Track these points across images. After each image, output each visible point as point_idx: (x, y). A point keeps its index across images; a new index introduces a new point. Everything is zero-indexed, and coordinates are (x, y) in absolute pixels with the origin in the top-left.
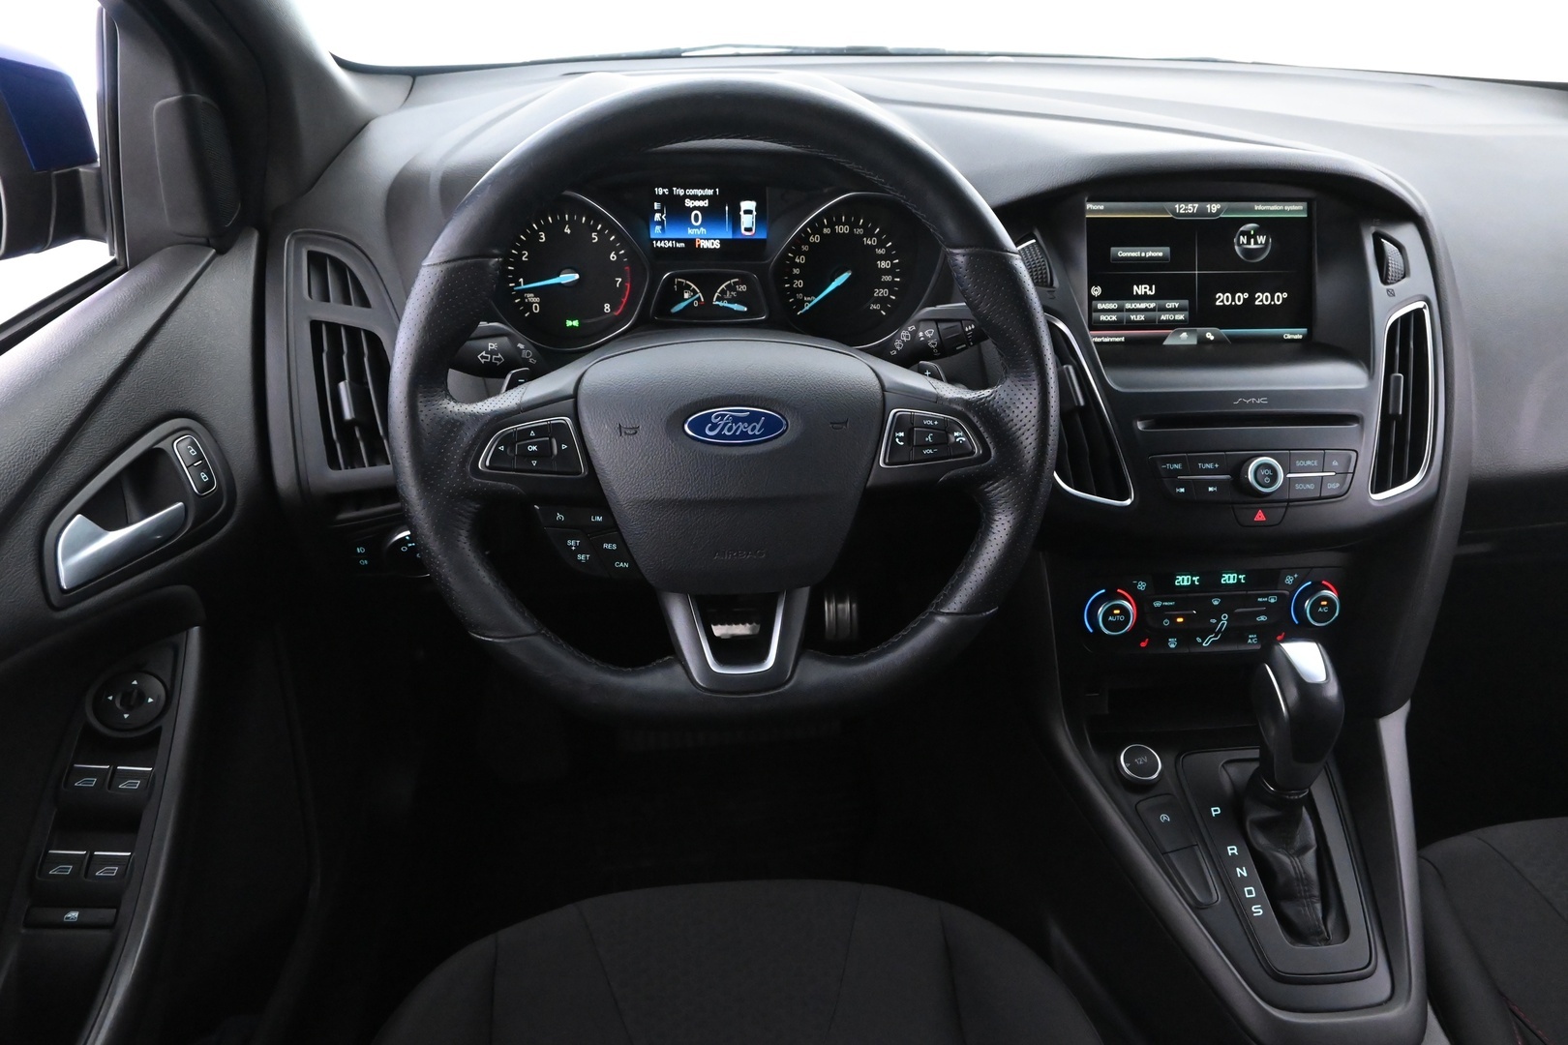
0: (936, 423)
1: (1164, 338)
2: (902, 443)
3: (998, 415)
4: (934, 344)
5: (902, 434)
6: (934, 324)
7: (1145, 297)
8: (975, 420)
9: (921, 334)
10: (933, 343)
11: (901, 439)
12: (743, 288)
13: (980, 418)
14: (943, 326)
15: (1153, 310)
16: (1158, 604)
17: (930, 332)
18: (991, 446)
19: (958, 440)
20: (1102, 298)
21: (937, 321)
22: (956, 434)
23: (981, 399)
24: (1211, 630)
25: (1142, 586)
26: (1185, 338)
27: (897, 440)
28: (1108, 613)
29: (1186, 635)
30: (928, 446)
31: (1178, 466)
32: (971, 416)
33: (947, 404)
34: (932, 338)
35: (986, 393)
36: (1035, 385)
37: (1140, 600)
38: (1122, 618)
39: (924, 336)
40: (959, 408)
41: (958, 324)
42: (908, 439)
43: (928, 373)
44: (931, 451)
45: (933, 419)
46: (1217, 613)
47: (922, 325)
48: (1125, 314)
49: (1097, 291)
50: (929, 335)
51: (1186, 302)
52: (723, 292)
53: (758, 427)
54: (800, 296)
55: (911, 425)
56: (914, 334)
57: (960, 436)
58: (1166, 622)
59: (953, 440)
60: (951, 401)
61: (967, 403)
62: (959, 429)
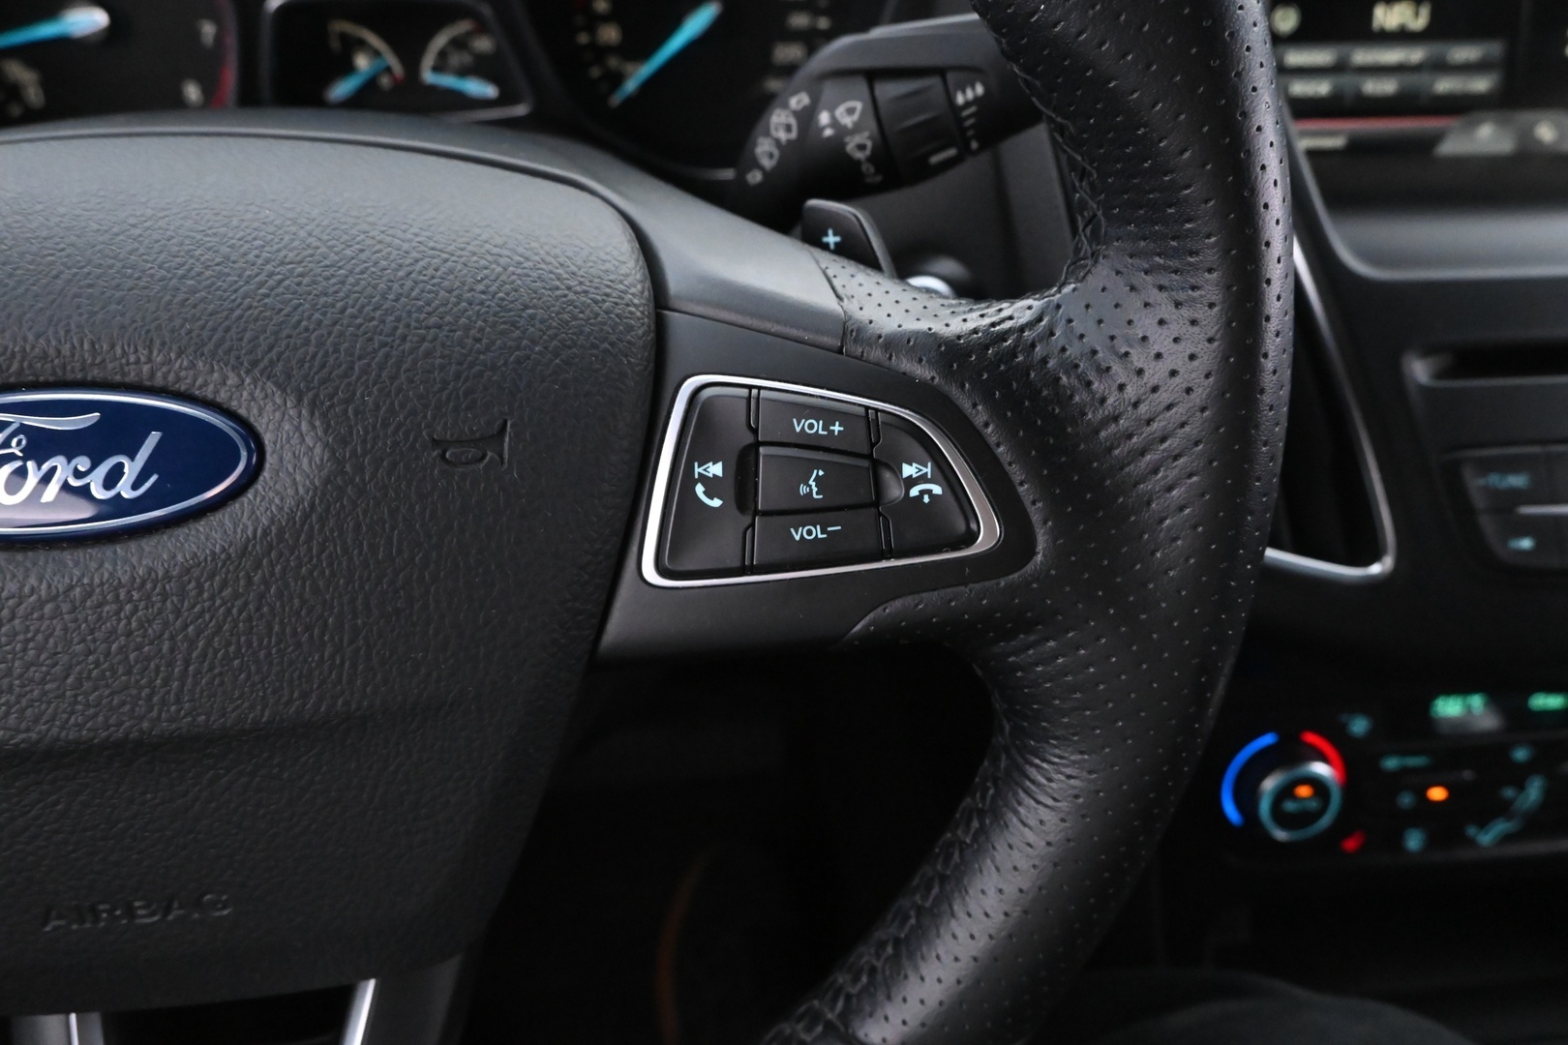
0: (837, 428)
1: (1435, 139)
2: (716, 503)
3: (1063, 398)
4: (861, 147)
5: (716, 469)
6: (861, 86)
7: (1402, 36)
8: (980, 416)
9: (824, 118)
10: (859, 145)
11: (713, 486)
12: (483, 44)
13: (997, 411)
14: (888, 90)
15: (1417, 68)
16: (1391, 763)
17: (850, 111)
18: (1035, 513)
19: (914, 492)
20: (1300, 38)
21: (873, 76)
22: (909, 470)
23: (1003, 336)
24: (1504, 809)
25: (1359, 726)
26: (1487, 138)
27: (700, 489)
28: (1286, 792)
29: (1444, 824)
30: (808, 512)
31: (1517, 481)
32: (966, 404)
33: (876, 354)
34: (857, 128)
35: (1020, 311)
36: (1211, 286)
37: (1355, 760)
38: (1314, 805)
39: (835, 123)
40: (923, 372)
41: (934, 82)
42: (742, 485)
43: (831, 239)
44: (817, 532)
45: (827, 414)
46: (1519, 776)
47: (829, 90)
48: (1347, 81)
49: (1287, 20)
50: (848, 121)
51: (1494, 49)
52: (443, 55)
53: (131, 469)
54: (613, 62)
55: (749, 439)
56: (807, 117)
57: (923, 479)
58: (1406, 800)
59: (895, 492)
60: (895, 343)
61: (951, 353)
62: (918, 450)
